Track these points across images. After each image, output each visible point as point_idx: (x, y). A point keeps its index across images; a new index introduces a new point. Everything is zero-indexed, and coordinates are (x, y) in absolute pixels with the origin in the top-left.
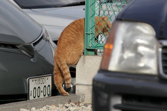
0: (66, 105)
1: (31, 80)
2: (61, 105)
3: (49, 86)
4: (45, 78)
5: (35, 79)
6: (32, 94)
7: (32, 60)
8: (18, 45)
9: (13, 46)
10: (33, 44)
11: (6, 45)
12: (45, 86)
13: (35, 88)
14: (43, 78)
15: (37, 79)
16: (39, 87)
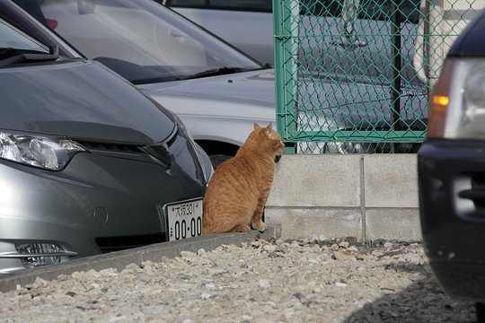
0: (253, 243)
1: (170, 208)
2: (245, 244)
3: (199, 218)
4: (192, 203)
5: (176, 206)
6: (174, 234)
7: (168, 172)
8: (141, 146)
9: (134, 148)
10: (168, 143)
11: (121, 147)
12: (193, 219)
13: (177, 222)
14: (189, 204)
15: (180, 206)
16: (184, 221)
